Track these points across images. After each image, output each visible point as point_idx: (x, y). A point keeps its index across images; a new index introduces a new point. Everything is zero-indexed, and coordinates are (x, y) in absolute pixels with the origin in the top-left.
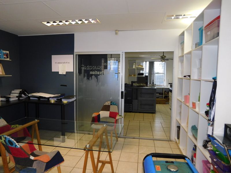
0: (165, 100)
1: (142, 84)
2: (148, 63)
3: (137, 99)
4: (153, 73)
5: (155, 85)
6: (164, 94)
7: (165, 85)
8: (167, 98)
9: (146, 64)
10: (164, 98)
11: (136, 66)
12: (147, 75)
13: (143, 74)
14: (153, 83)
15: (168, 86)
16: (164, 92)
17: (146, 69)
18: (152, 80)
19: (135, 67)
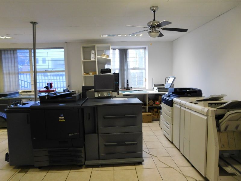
0: (150, 115)
1: (106, 94)
2: (117, 52)
3: (95, 133)
4: (126, 68)
5: (132, 88)
6: (147, 104)
7: (147, 88)
8: (153, 111)
9: (114, 54)
10: (149, 112)
11: (97, 56)
12: (117, 72)
13: (109, 71)
14: (128, 85)
15: (153, 90)
16: (148, 101)
17: (114, 62)
18: (126, 81)
19: (95, 58)
